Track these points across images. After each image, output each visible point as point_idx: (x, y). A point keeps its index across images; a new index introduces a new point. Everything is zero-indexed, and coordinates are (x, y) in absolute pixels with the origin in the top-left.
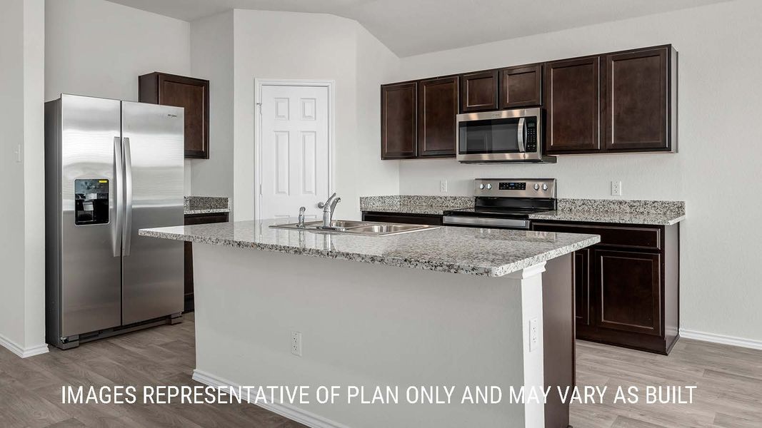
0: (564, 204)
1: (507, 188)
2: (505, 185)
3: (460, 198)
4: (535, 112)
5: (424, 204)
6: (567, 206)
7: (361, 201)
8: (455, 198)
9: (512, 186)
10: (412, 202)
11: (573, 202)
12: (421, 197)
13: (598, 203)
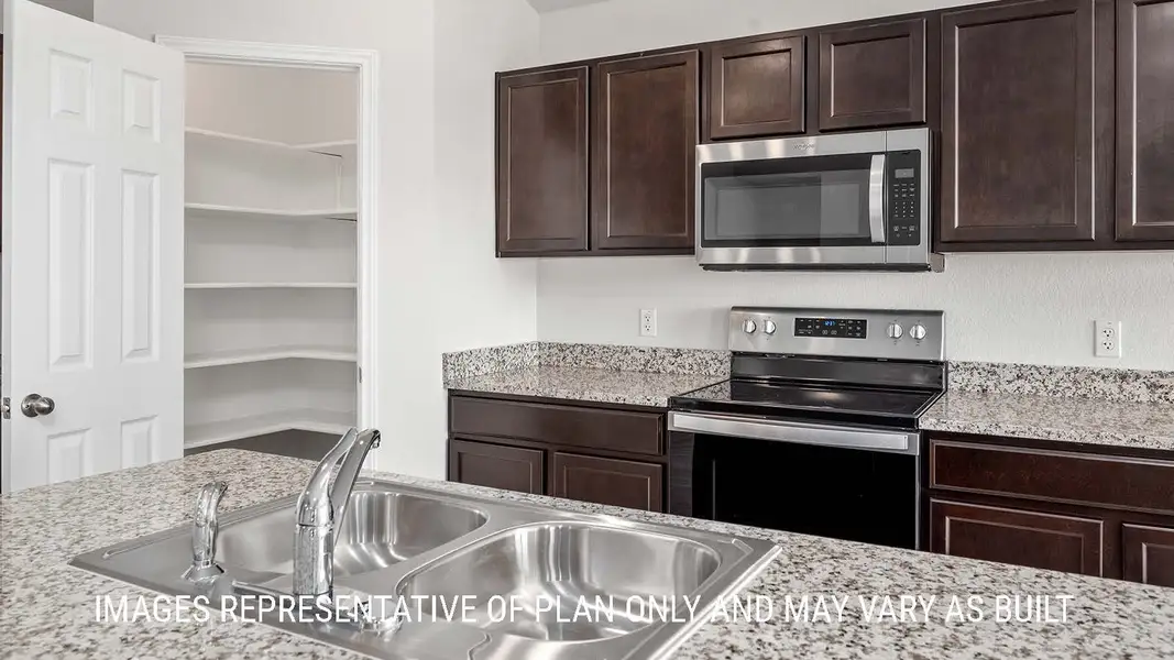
0: (967, 376)
1: (818, 334)
2: (808, 325)
3: (692, 353)
4: (916, 139)
5: (600, 365)
6: (976, 379)
7: (445, 362)
8: (678, 353)
9: (829, 328)
10: (569, 359)
11: (992, 370)
12: (590, 348)
13: (1060, 375)
